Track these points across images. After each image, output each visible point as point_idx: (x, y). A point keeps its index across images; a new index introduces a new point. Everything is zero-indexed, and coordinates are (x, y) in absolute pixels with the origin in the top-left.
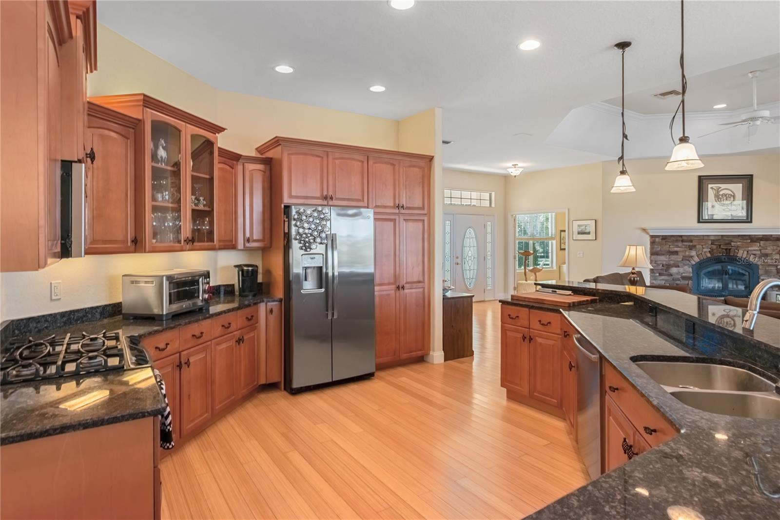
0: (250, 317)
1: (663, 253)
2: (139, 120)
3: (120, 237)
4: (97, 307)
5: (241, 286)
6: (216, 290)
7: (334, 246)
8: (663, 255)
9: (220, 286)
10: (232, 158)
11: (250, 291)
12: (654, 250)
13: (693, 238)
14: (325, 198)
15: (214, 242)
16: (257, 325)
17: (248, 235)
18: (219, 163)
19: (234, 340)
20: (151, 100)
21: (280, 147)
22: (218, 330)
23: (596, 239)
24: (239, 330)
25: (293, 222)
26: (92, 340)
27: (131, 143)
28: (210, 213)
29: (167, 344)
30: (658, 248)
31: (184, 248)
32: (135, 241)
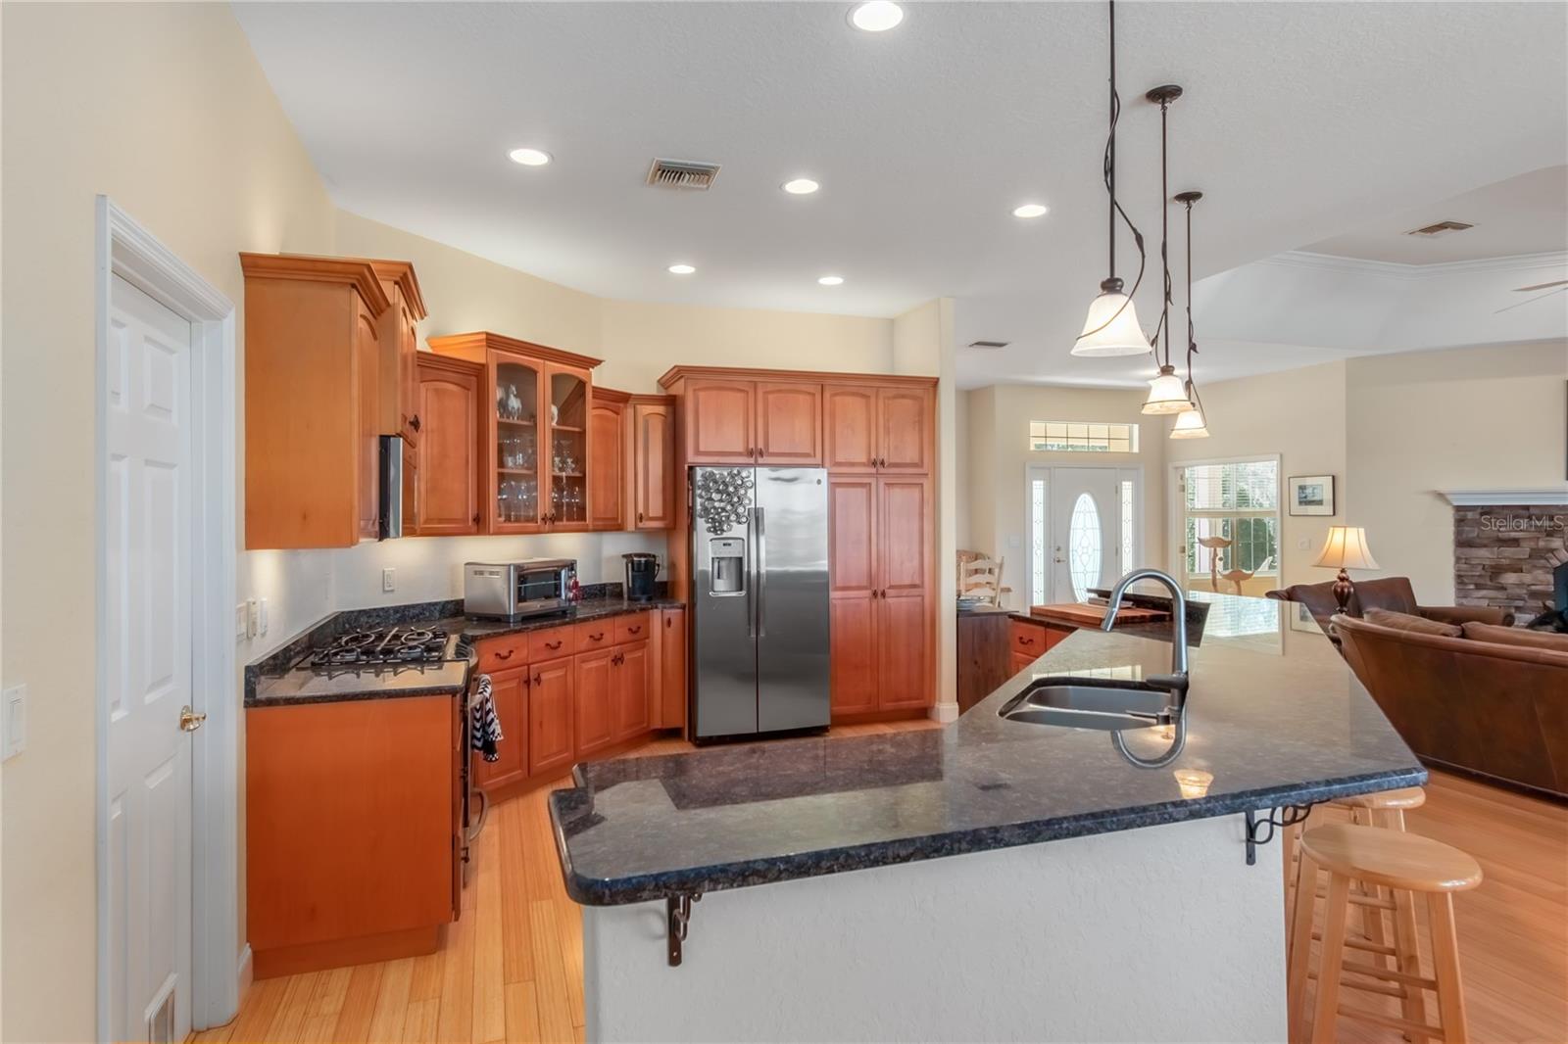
0: (634, 629)
1: (1485, 542)
2: (483, 365)
3: (458, 513)
4: (436, 604)
5: (630, 585)
6: (600, 591)
7: (761, 528)
8: (1485, 546)
9: (605, 585)
10: (618, 400)
11: (643, 593)
12: (1464, 536)
13: (1554, 511)
14: (750, 453)
15: (585, 520)
16: (647, 641)
17: (641, 510)
18: (594, 408)
19: (610, 659)
20: (495, 338)
21: (683, 380)
22: (584, 643)
23: (1334, 514)
24: (617, 645)
25: (698, 492)
26: (419, 634)
27: (472, 395)
28: (580, 481)
29: (511, 652)
30: (1472, 533)
31: (542, 529)
32: (477, 520)
